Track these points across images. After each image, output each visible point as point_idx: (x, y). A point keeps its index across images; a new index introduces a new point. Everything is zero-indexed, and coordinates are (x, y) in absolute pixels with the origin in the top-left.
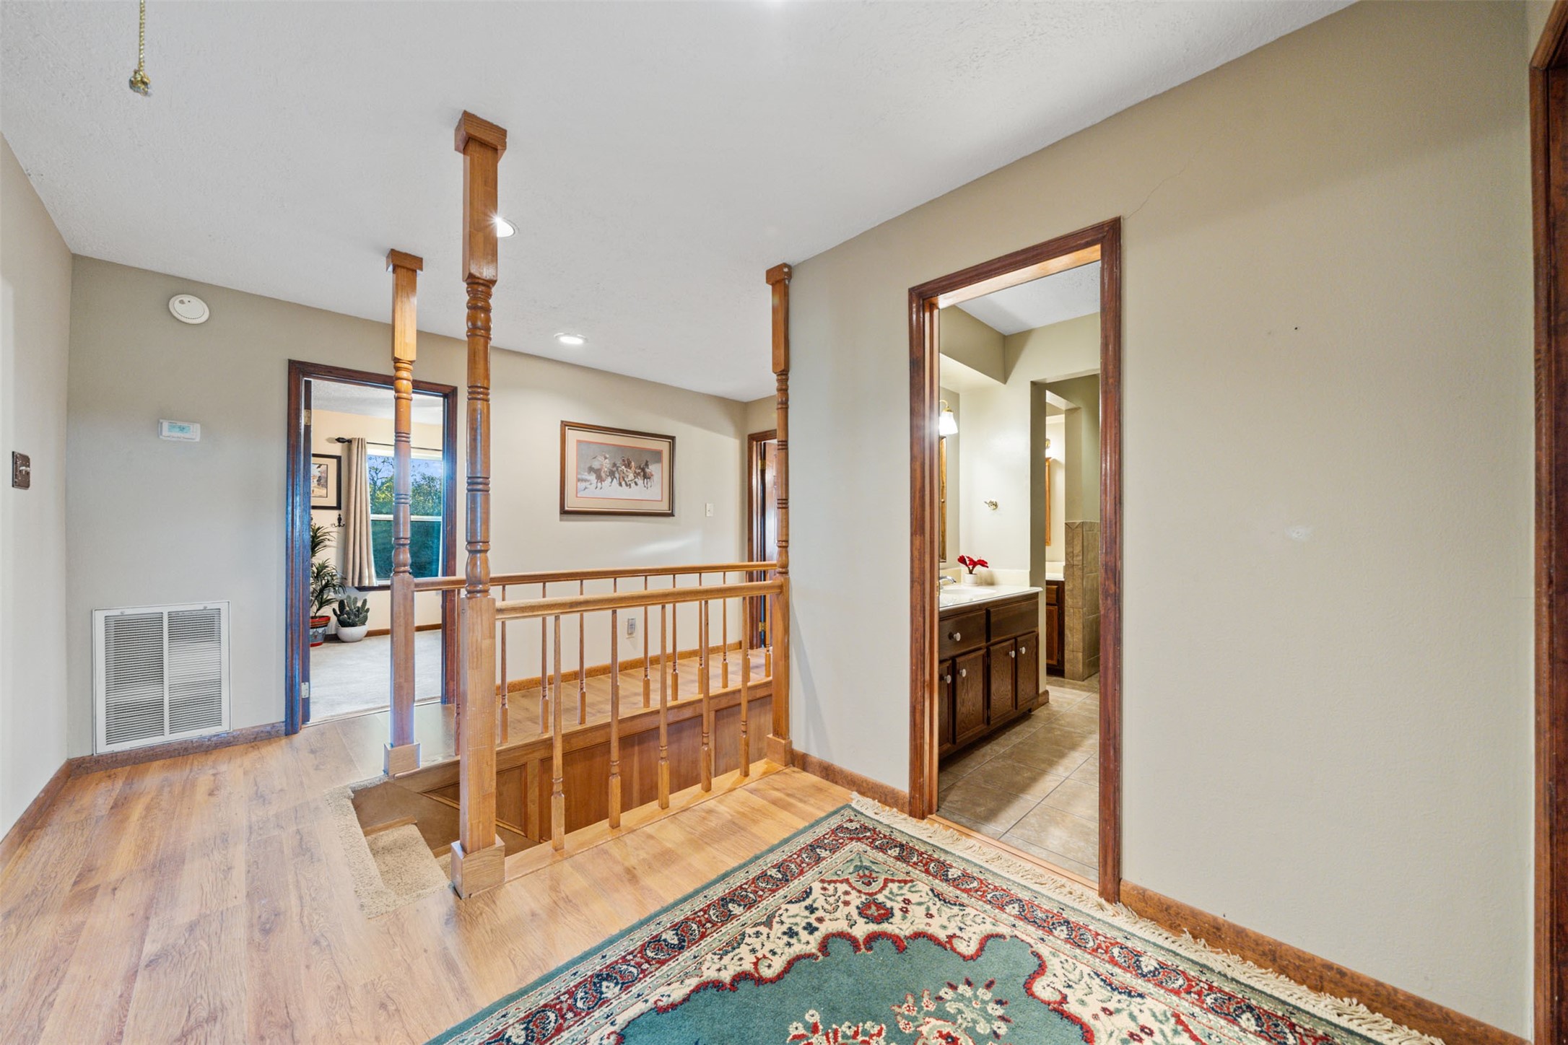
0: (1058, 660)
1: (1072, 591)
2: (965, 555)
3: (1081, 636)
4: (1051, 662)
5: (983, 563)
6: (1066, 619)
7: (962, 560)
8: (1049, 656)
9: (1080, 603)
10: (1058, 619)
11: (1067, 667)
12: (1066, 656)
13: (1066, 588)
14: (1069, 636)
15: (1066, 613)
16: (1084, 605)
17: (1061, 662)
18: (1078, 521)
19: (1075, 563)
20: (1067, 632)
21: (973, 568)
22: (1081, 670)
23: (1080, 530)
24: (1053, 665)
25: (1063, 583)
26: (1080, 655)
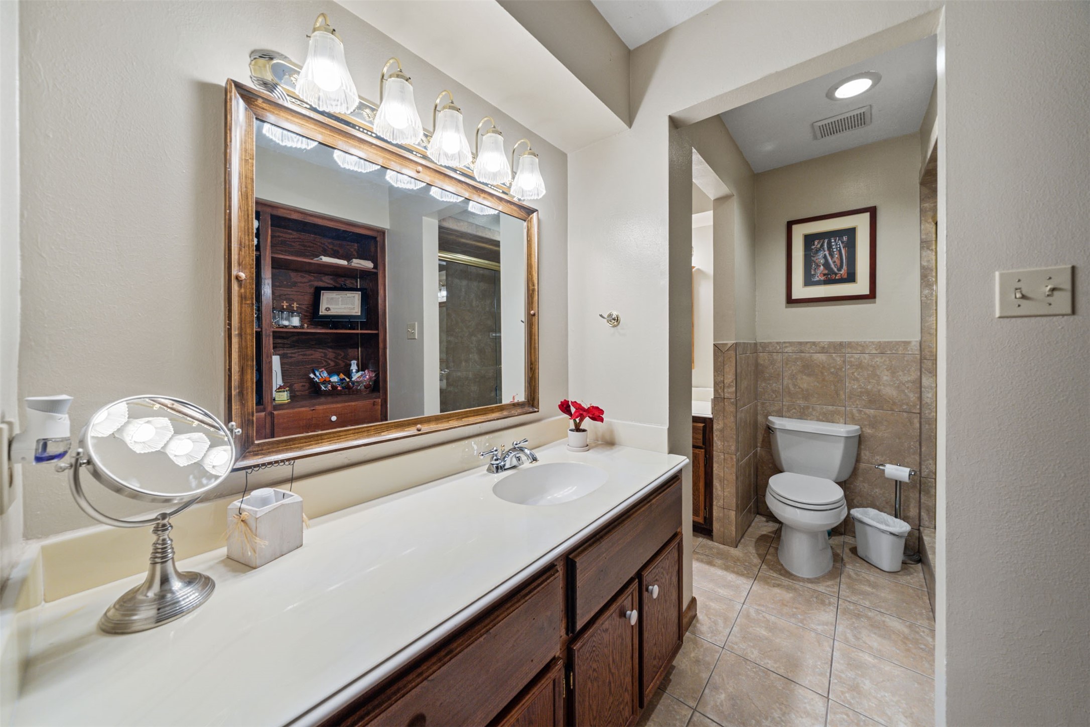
0: (705, 518)
1: (722, 431)
2: (571, 399)
3: (734, 490)
4: (697, 519)
5: (596, 414)
6: (715, 466)
7: (565, 407)
8: (696, 512)
9: (733, 448)
10: (705, 466)
11: (716, 526)
12: (715, 514)
13: (715, 427)
14: (719, 488)
15: (715, 459)
16: (737, 450)
17: (709, 520)
18: (730, 342)
19: (727, 395)
20: (716, 483)
21: (581, 420)
22: (734, 533)
23: (732, 353)
24: (700, 523)
25: (711, 420)
26: (733, 514)
